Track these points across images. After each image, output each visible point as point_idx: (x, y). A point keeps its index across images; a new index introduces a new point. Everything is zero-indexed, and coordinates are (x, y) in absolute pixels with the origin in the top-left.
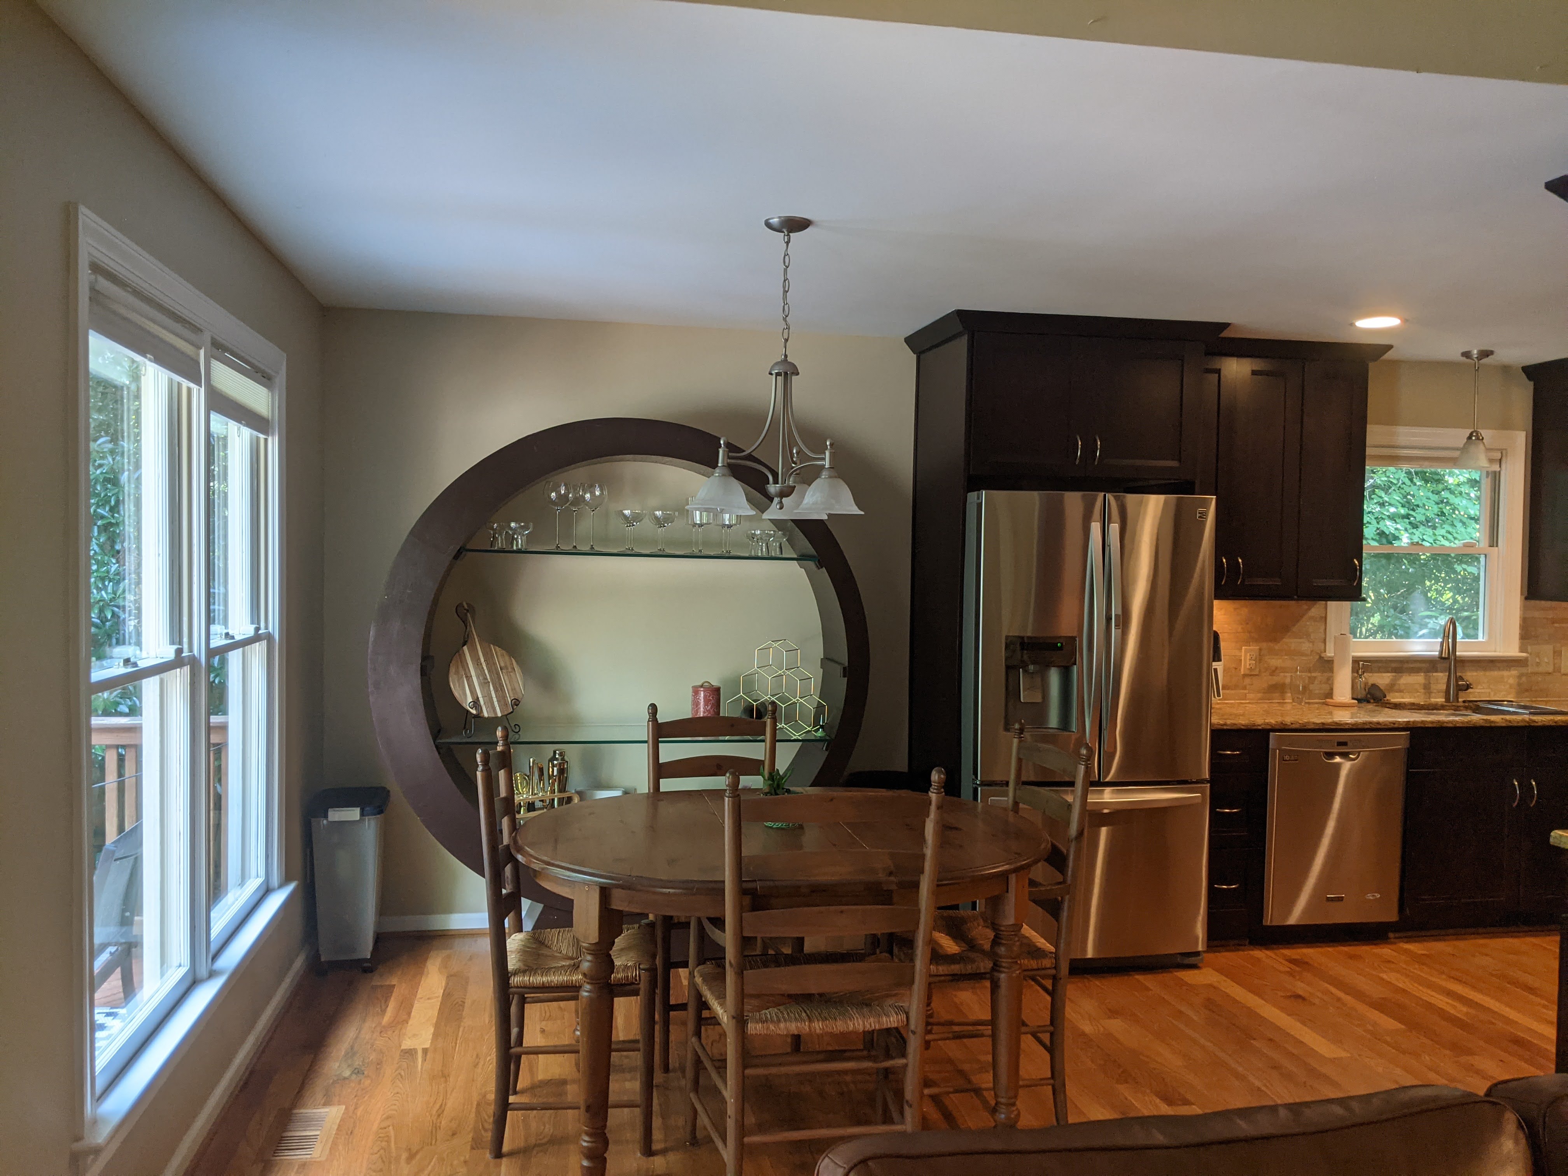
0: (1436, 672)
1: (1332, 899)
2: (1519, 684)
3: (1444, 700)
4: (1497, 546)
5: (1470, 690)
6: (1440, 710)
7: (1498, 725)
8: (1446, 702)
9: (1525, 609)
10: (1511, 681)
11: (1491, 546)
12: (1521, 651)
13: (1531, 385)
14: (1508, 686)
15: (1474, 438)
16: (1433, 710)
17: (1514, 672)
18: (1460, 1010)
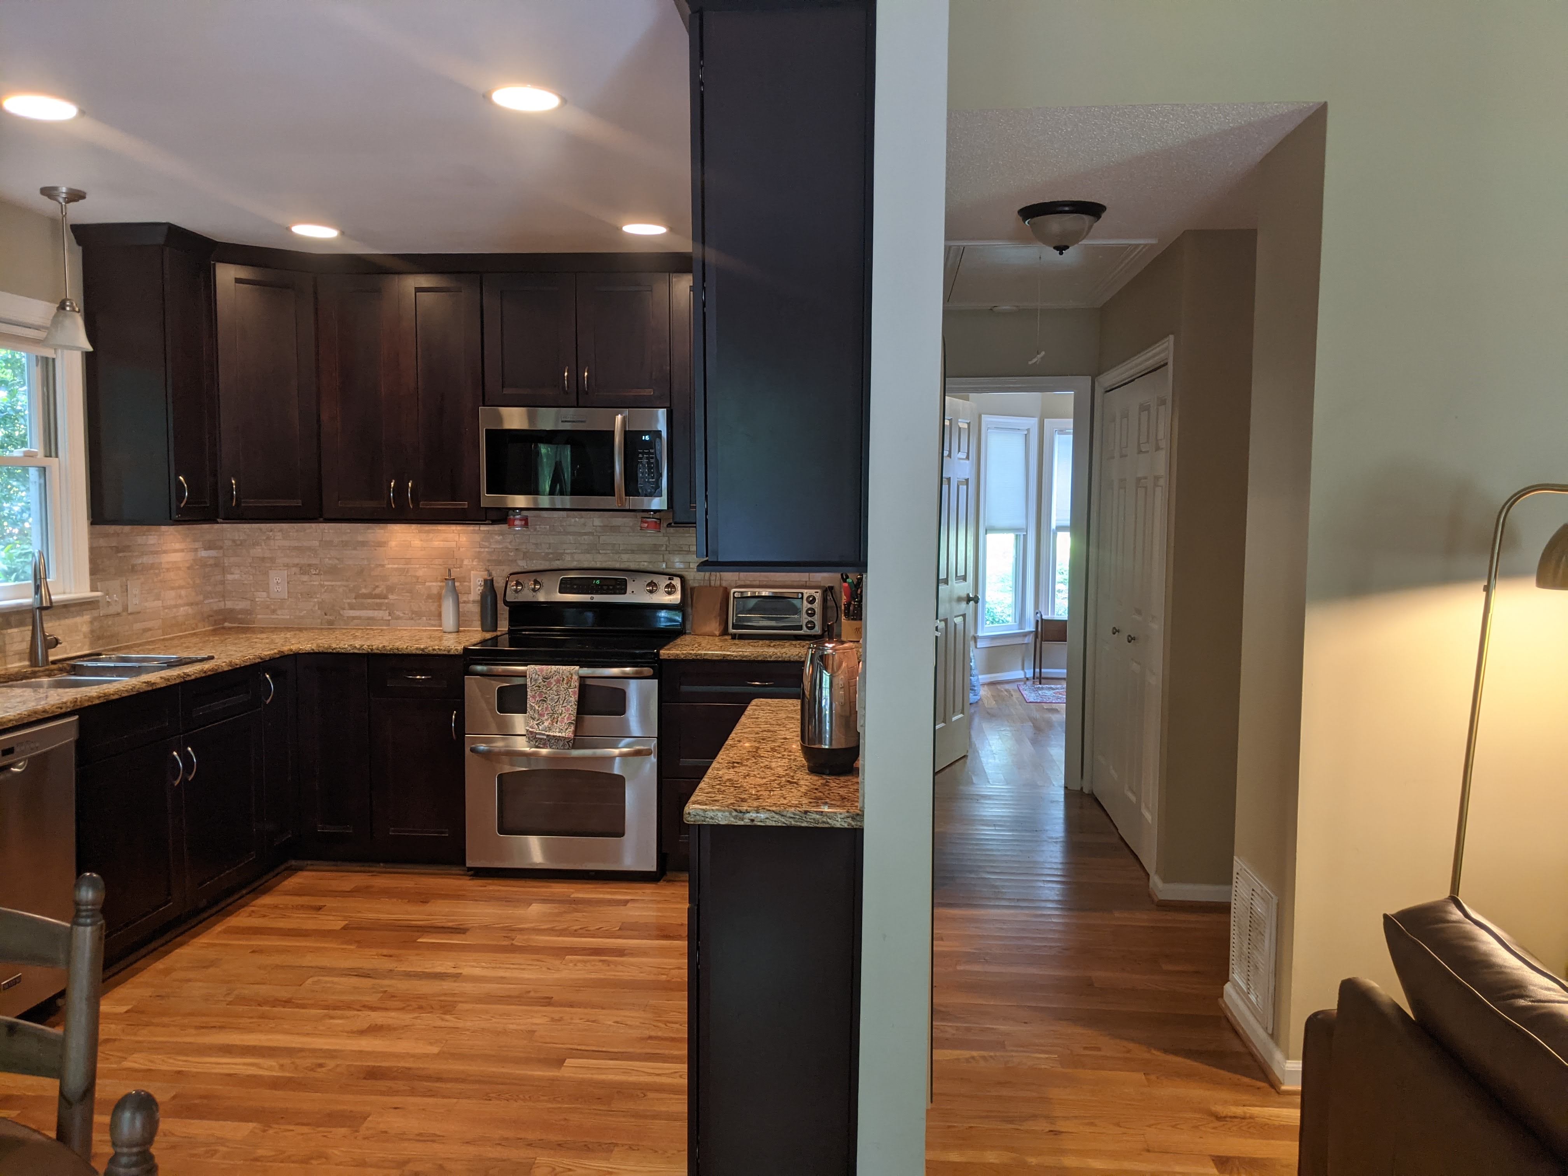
0: (11, 627)
1: (9, 985)
2: (92, 631)
3: (27, 663)
4: (57, 456)
5: (59, 646)
6: (32, 678)
7: (158, 686)
8: (31, 666)
9: (92, 536)
10: (85, 629)
11: (48, 455)
12: (93, 589)
13: (81, 248)
14: (82, 636)
15: (68, 308)
16: (22, 679)
17: (87, 617)
18: (268, 1067)
